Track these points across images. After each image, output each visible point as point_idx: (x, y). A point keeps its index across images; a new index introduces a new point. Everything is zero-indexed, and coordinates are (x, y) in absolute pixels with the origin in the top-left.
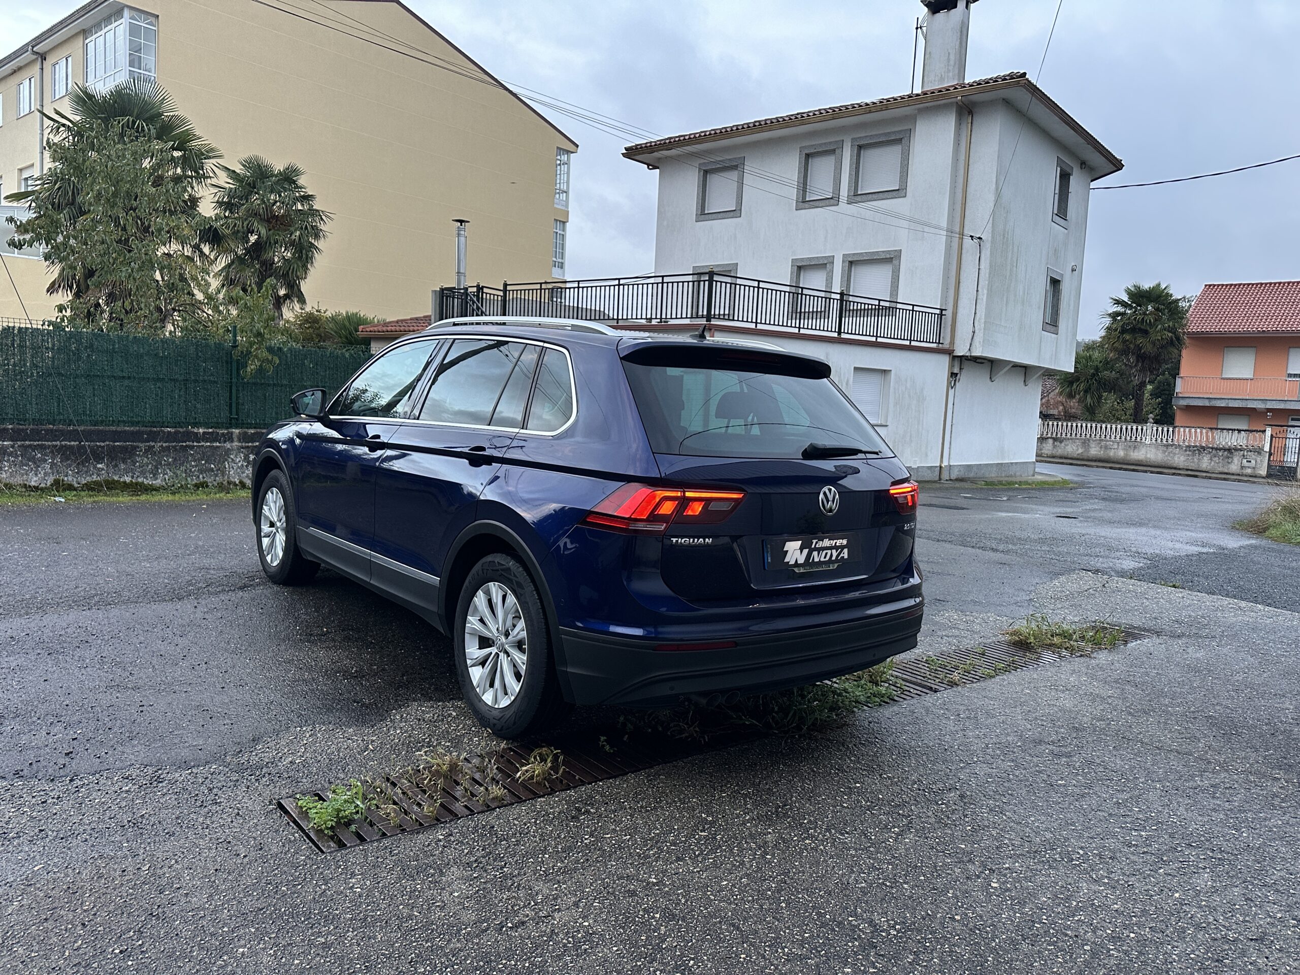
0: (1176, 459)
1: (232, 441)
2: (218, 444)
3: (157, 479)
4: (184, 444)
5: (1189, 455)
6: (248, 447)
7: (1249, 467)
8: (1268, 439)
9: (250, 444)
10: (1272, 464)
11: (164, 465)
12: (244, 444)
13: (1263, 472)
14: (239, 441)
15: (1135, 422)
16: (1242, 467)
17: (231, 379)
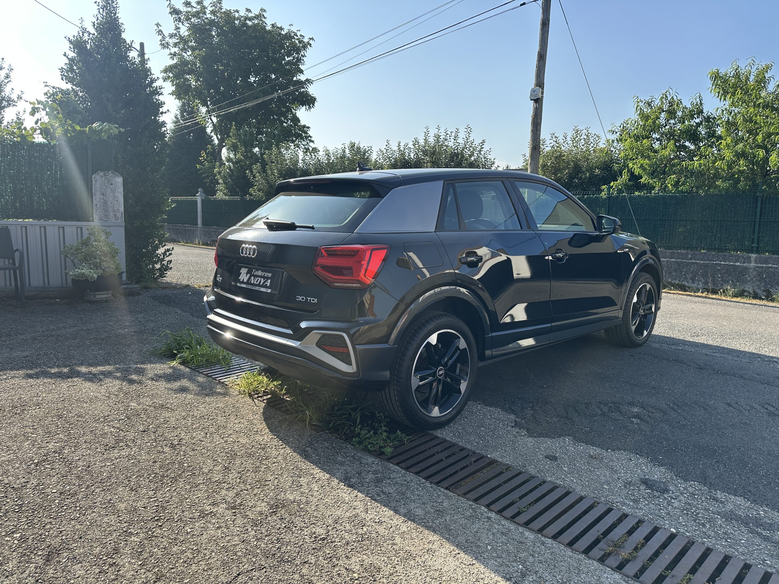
1: (750, 263)
2: (739, 264)
3: (694, 283)
4: (715, 262)
6: (762, 267)
9: (764, 265)
11: (700, 275)
12: (759, 265)
14: (756, 262)
17: (755, 219)
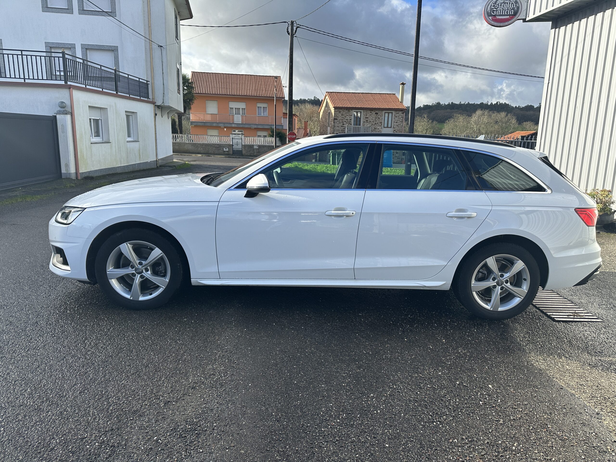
0: (199, 149)
5: (204, 147)
7: (226, 151)
8: (231, 139)
10: (234, 149)
13: (231, 152)
15: (180, 133)
16: (224, 151)
